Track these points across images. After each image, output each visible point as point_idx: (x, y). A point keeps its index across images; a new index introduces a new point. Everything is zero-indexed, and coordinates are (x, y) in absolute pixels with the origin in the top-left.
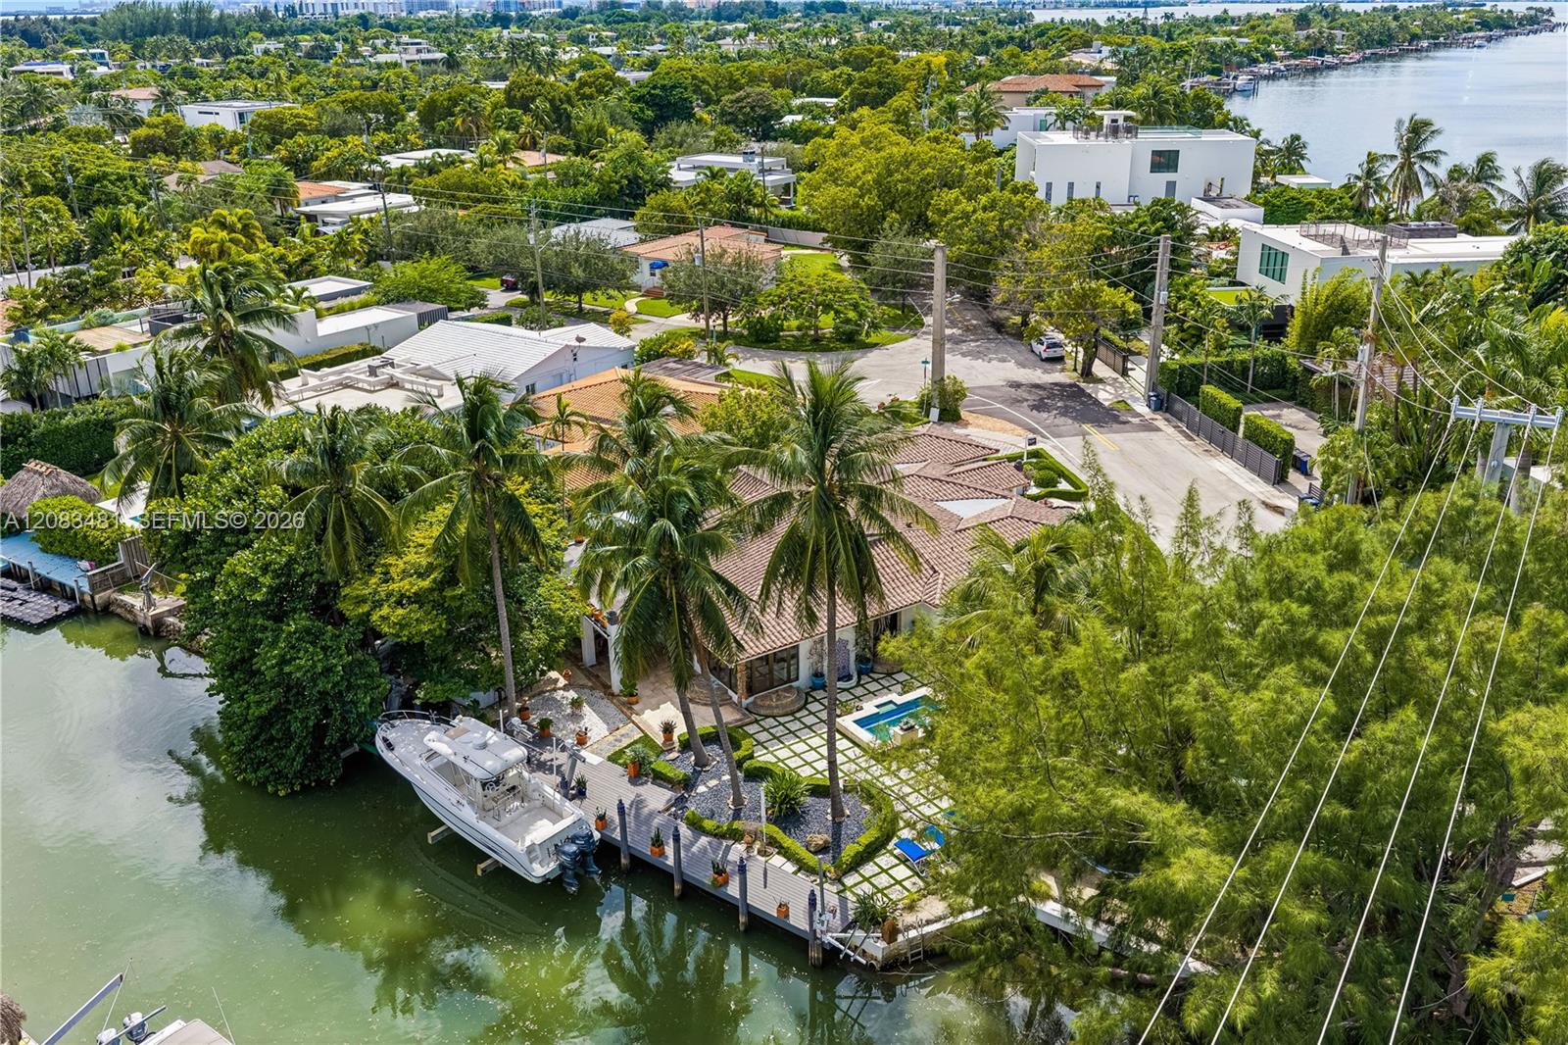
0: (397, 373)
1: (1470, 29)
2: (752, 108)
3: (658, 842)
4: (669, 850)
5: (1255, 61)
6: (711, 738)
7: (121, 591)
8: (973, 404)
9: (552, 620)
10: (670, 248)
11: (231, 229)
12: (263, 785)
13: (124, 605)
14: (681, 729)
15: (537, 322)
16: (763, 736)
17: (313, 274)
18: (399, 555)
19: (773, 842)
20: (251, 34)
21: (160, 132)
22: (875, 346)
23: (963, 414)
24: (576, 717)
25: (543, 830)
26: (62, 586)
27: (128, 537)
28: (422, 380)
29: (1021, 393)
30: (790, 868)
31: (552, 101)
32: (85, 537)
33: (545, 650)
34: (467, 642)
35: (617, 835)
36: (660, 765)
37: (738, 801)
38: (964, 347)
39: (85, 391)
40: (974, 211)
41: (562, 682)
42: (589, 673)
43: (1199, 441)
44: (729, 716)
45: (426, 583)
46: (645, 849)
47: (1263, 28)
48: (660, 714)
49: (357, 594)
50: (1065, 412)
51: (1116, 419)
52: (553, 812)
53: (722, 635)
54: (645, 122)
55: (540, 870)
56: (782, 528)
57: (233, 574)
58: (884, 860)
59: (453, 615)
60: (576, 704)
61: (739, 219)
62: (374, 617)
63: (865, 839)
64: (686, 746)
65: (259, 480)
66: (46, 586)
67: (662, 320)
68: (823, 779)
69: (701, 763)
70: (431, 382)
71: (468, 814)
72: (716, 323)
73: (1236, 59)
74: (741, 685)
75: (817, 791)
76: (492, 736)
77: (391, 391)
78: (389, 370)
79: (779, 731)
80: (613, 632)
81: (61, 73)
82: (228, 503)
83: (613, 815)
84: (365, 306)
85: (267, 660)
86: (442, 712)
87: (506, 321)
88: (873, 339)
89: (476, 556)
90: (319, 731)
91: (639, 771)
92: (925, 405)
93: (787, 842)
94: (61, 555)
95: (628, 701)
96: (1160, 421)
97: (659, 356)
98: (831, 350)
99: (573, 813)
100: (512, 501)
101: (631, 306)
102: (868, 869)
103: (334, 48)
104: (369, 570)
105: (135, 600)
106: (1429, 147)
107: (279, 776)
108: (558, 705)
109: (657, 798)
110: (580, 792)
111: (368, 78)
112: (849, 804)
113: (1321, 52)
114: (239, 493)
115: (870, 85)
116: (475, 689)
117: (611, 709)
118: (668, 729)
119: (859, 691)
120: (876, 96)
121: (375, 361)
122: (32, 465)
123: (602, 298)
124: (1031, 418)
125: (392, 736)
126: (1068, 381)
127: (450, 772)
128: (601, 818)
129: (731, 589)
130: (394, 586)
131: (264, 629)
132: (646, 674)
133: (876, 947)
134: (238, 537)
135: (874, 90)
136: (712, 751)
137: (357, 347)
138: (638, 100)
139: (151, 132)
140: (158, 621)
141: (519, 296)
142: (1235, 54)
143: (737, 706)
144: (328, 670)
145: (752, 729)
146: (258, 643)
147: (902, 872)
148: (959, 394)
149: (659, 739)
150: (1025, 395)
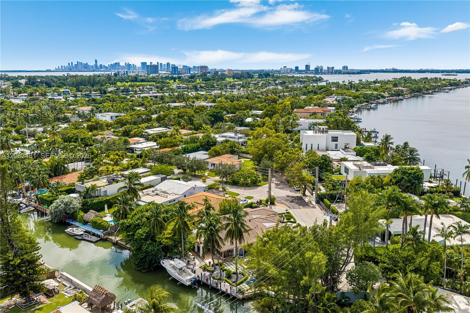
0: (158, 192)
1: (446, 86)
2: (238, 118)
3: (207, 280)
4: (209, 281)
5: (379, 98)
6: (217, 265)
7: (109, 236)
8: (278, 200)
9: (190, 243)
10: (216, 160)
11: (119, 156)
12: (140, 271)
13: (110, 239)
14: (212, 263)
15: (186, 180)
16: (226, 265)
17: (138, 167)
18: (166, 230)
19: (226, 281)
20: (107, 84)
21: (94, 123)
22: (260, 186)
23: (275, 203)
24: (194, 260)
25: (189, 277)
26: (97, 234)
27: (111, 226)
28: (163, 194)
29: (289, 198)
30: (229, 285)
31: (189, 117)
32: (103, 225)
33: (189, 248)
34: (176, 246)
35: (201, 279)
36: (208, 269)
37: (221, 275)
38: (279, 187)
39: (97, 195)
40: (282, 157)
41: (191, 255)
42: (196, 253)
43: (323, 211)
44: (220, 261)
45: (171, 236)
46: (205, 281)
47: (384, 87)
48: (208, 260)
49: (159, 237)
50: (297, 203)
51: (308, 205)
52: (190, 275)
53: (219, 246)
54: (211, 121)
55: (188, 283)
56: (228, 229)
57: (138, 233)
58: (244, 284)
59: (174, 241)
60: (194, 258)
61: (232, 152)
62: (162, 241)
63: (241, 280)
64: (213, 266)
65: (142, 217)
66: (94, 234)
67: (213, 178)
68: (235, 272)
69: (215, 268)
70: (165, 194)
71: (177, 274)
72: (225, 180)
73: (373, 98)
74: (223, 256)
75: (234, 273)
76: (181, 262)
77: (157, 196)
78: (156, 191)
79: (229, 264)
80: (201, 246)
81: (61, 99)
82: (137, 220)
83: (200, 276)
84: (150, 175)
85: (144, 247)
86: (172, 258)
87: (179, 179)
88: (259, 184)
89: (179, 231)
90: (151, 261)
91: (205, 269)
92: (267, 201)
93: (228, 281)
94: (96, 229)
95: (203, 258)
96: (317, 206)
97: (212, 189)
98: (250, 186)
99: (193, 275)
100: (185, 222)
101: (206, 174)
102: (241, 285)
103: (129, 89)
104: (161, 233)
105: (113, 238)
106: (390, 141)
107: (144, 269)
108: (191, 258)
109: (208, 274)
110: (195, 273)
111: (140, 103)
112: (239, 276)
113: (399, 95)
114: (139, 219)
115: (269, 111)
116: (177, 255)
117: (200, 260)
118: (210, 263)
119: (244, 258)
120: (270, 114)
121: (153, 189)
122: (91, 211)
123: (200, 173)
124: (290, 204)
125: (164, 262)
126: (300, 196)
127: (174, 267)
128: (198, 276)
129: (220, 238)
130: (165, 236)
131: (143, 243)
132: (206, 254)
133: (240, 296)
134: (138, 226)
135: (270, 112)
136: (217, 267)
137: (148, 185)
138: (210, 115)
139: (92, 123)
140: (117, 242)
141: (181, 171)
142: (373, 97)
143: (222, 260)
144: (154, 250)
145: (224, 264)
146: (143, 245)
147: (247, 286)
148: (274, 199)
149: (208, 265)
150: (290, 199)
